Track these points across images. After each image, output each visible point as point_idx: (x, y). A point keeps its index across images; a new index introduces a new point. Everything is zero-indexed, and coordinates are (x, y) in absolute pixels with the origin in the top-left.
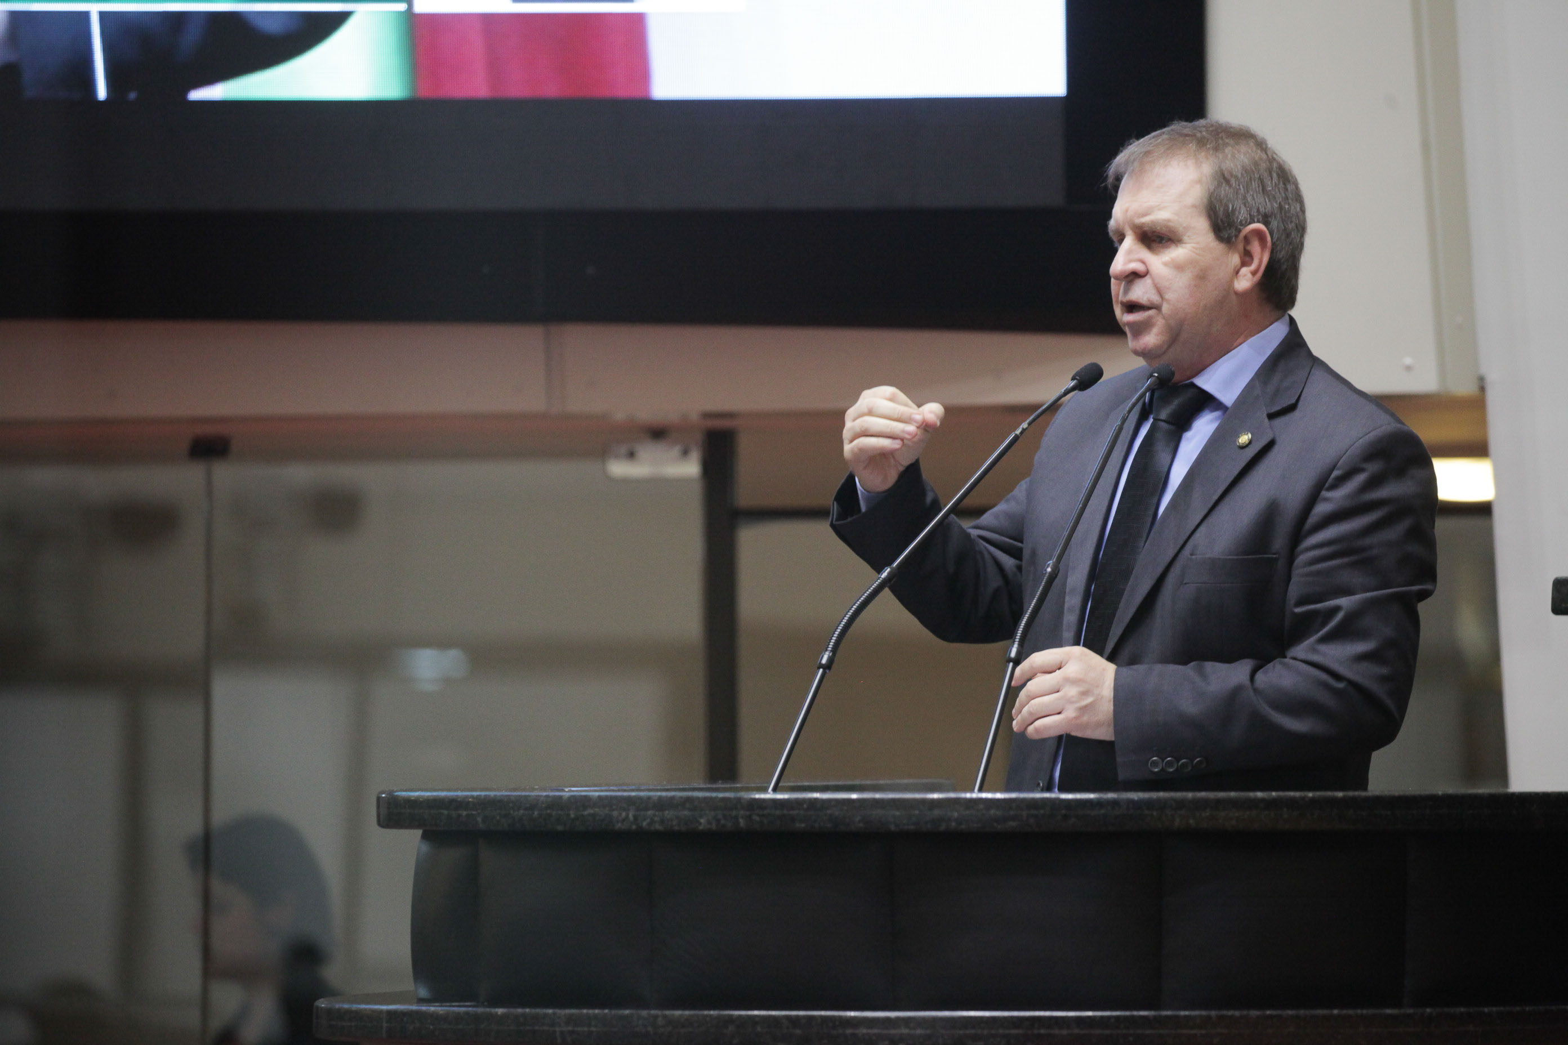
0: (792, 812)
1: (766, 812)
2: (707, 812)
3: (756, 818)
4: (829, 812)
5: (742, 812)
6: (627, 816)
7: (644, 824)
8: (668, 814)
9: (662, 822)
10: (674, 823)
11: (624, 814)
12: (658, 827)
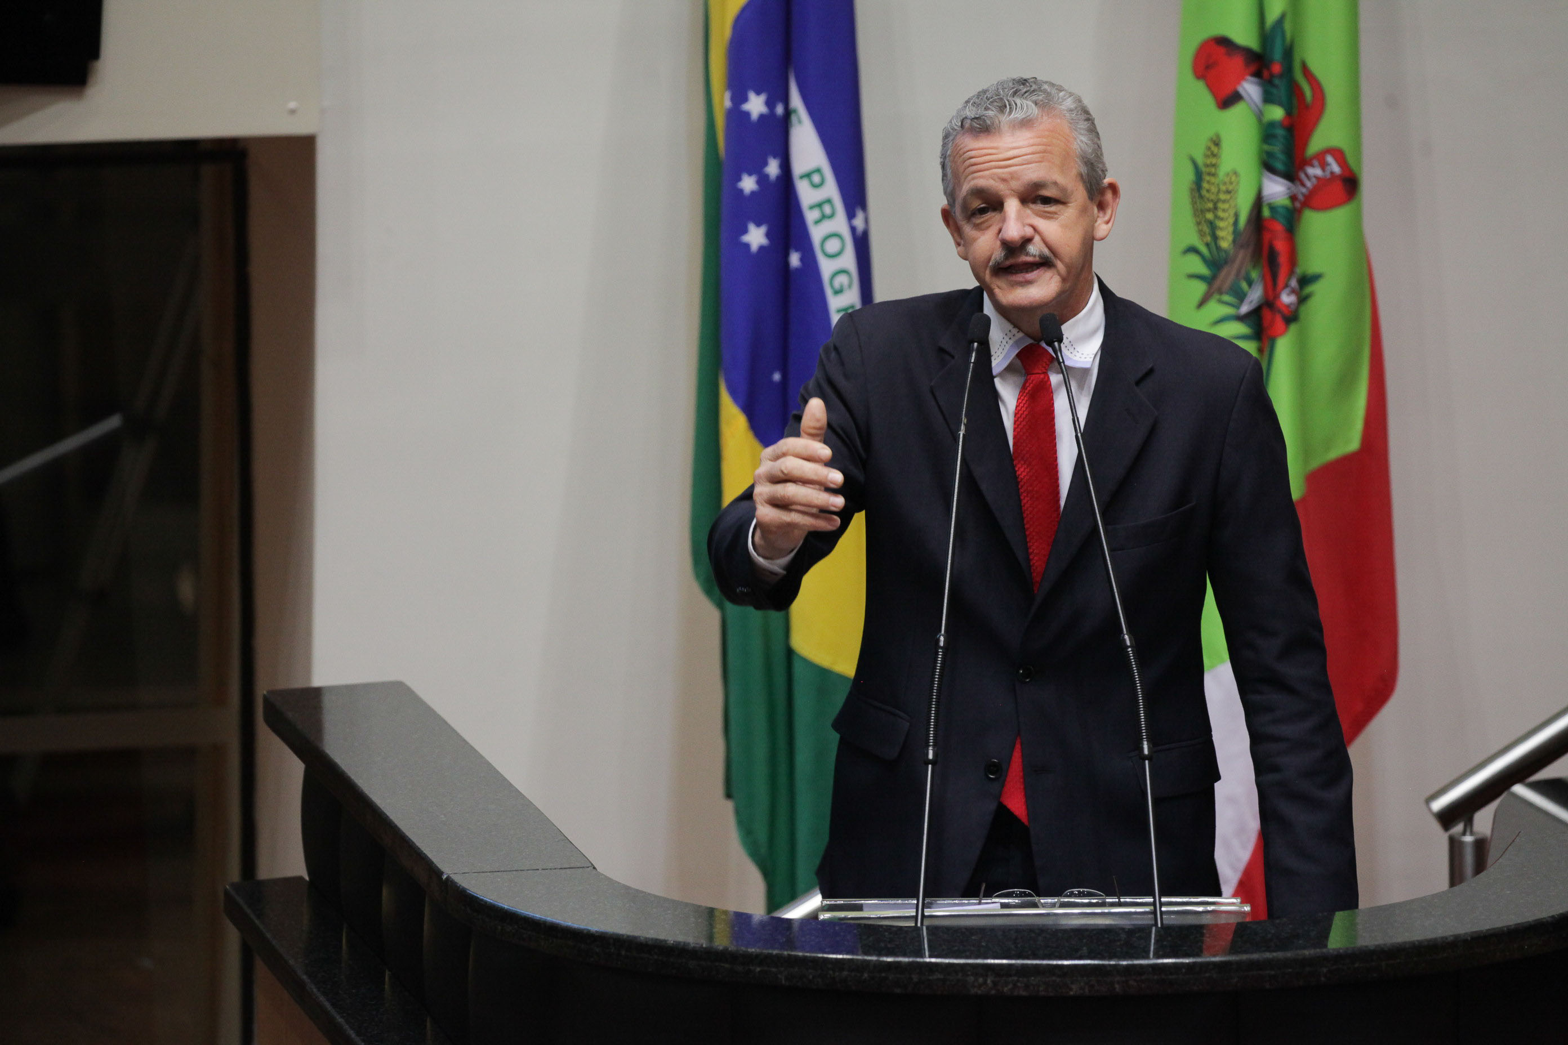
0: (1170, 977)
1: (1143, 977)
2: (1079, 978)
3: (1131, 982)
5: (1118, 978)
6: (985, 982)
7: (1005, 989)
8: (1033, 981)
9: (1026, 987)
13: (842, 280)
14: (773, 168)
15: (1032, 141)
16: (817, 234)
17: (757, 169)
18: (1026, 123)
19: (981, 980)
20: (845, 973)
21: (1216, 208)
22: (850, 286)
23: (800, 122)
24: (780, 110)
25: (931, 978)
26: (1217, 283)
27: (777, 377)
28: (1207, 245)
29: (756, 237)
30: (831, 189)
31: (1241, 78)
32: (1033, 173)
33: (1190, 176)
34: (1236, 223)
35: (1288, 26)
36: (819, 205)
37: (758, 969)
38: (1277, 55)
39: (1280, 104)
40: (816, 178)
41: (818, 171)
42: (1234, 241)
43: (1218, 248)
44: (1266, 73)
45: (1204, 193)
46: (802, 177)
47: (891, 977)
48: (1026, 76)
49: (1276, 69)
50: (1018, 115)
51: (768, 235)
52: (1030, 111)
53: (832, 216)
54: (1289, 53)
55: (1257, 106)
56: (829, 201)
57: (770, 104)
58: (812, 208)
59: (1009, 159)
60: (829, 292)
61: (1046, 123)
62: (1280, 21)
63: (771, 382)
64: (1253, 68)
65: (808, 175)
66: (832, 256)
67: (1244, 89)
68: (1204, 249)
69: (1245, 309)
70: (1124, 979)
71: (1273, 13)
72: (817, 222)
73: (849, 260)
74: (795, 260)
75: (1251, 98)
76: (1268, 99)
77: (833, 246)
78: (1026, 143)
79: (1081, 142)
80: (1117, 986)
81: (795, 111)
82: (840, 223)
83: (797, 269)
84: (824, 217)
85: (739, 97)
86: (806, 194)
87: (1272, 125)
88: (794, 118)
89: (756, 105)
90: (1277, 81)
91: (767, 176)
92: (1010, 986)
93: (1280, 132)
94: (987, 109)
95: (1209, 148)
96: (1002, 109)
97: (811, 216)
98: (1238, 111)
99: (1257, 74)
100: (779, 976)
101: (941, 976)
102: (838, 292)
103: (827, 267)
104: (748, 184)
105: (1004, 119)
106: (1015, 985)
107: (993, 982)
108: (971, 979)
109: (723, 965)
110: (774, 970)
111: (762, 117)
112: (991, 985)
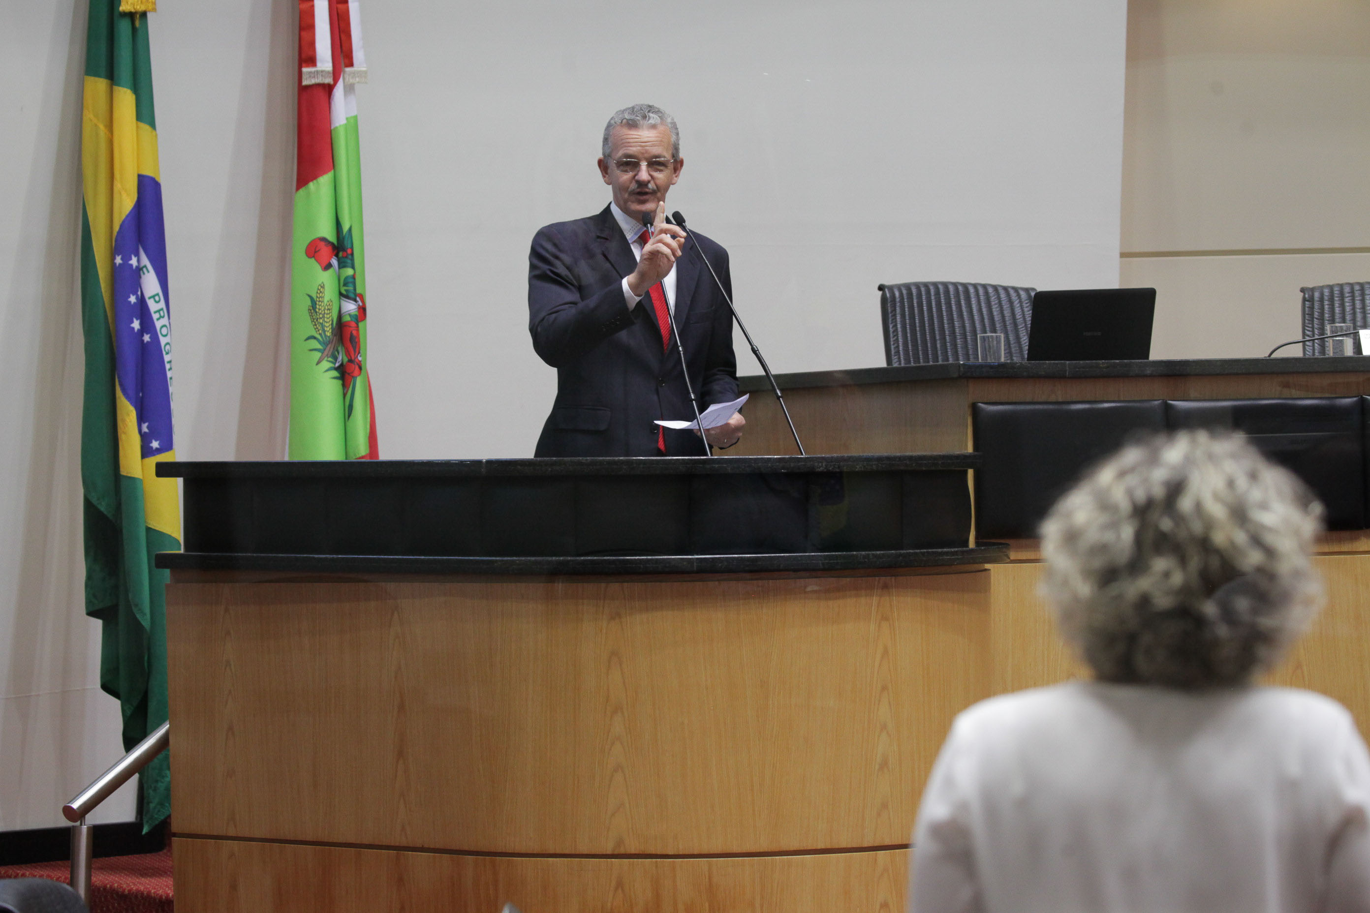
13: (168, 347)
14: (139, 293)
15: (656, 135)
16: (158, 324)
17: (135, 293)
18: (654, 127)
19: (820, 464)
21: (324, 317)
23: (147, 270)
24: (140, 265)
26: (326, 353)
27: (141, 395)
28: (320, 334)
29: (136, 325)
30: (163, 304)
31: (330, 257)
32: (656, 150)
33: (309, 303)
34: (332, 324)
36: (158, 311)
38: (349, 245)
39: (352, 268)
40: (157, 298)
41: (158, 294)
42: (332, 332)
43: (326, 336)
44: (342, 254)
45: (317, 310)
46: (150, 298)
48: (650, 104)
49: (350, 251)
50: (652, 121)
51: (140, 324)
52: (657, 121)
53: (163, 317)
55: (338, 270)
56: (162, 310)
58: (155, 312)
59: (645, 142)
60: (164, 353)
61: (661, 128)
62: (350, 230)
63: (139, 396)
64: (335, 252)
65: (153, 297)
66: (165, 336)
67: (332, 262)
68: (319, 337)
69: (337, 365)
70: (876, 463)
72: (158, 319)
74: (147, 338)
75: (336, 266)
76: (345, 265)
77: (164, 331)
78: (653, 135)
79: (673, 138)
80: (874, 466)
81: (145, 265)
82: (166, 320)
83: (148, 342)
84: (160, 317)
85: (127, 258)
86: (152, 306)
87: (346, 278)
88: (145, 269)
89: (134, 262)
91: (137, 297)
92: (832, 467)
93: (350, 281)
94: (637, 116)
95: (318, 289)
96: (644, 117)
97: (155, 316)
98: (331, 271)
99: (336, 255)
102: (168, 353)
103: (163, 341)
104: (133, 299)
105: (646, 122)
107: (826, 465)
108: (816, 464)
109: (698, 465)
111: (137, 267)
112: (824, 467)
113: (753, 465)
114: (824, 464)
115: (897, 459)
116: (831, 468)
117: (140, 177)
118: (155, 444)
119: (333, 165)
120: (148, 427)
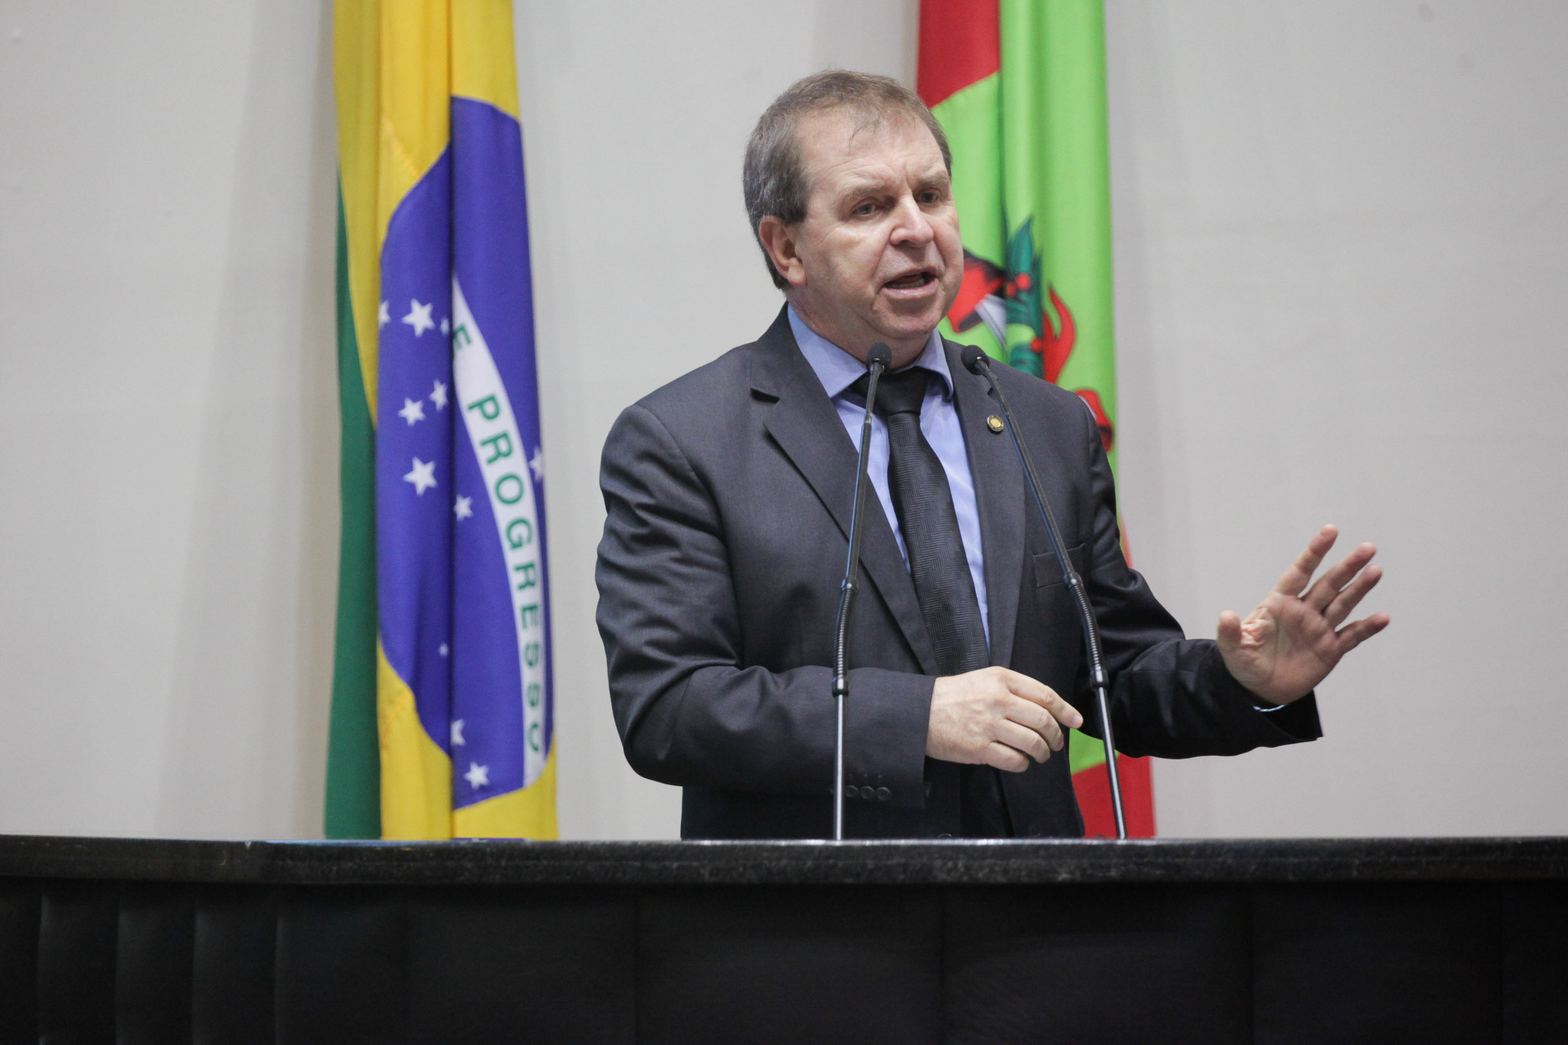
0: (1177, 860)
1: (1146, 860)
4: (1220, 859)
6: (956, 866)
8: (1014, 863)
9: (1005, 872)
10: (1023, 873)
11: (950, 864)
12: (1001, 879)
13: (520, 531)
14: (439, 395)
16: (491, 474)
17: (422, 394)
20: (784, 862)
22: (529, 540)
23: (469, 341)
24: (445, 327)
25: (889, 863)
27: (444, 650)
29: (422, 476)
30: (507, 422)
31: (981, 297)
35: (1036, 231)
36: (494, 440)
37: (675, 865)
38: (1024, 266)
39: (1029, 324)
40: (490, 408)
41: (492, 398)
44: (1009, 289)
46: (471, 407)
47: (840, 864)
49: (1024, 282)
51: (436, 474)
53: (508, 454)
54: (1036, 265)
55: (999, 330)
56: (505, 435)
57: (435, 317)
58: (484, 443)
60: (506, 545)
62: (1028, 226)
63: (438, 654)
64: (994, 284)
65: (480, 405)
66: (508, 502)
67: (985, 309)
71: (1017, 219)
72: (491, 461)
73: (526, 508)
74: (463, 508)
75: (993, 322)
76: (1012, 319)
77: (510, 489)
81: (463, 329)
82: (516, 462)
83: (466, 519)
84: (499, 455)
85: (399, 309)
86: (477, 427)
87: (1018, 348)
88: (461, 337)
89: (420, 317)
90: (1024, 297)
91: (433, 404)
92: (987, 870)
93: (1028, 357)
97: (483, 454)
99: (1000, 293)
100: (702, 871)
101: (902, 861)
102: (516, 545)
103: (503, 515)
104: (412, 412)
106: (992, 870)
110: (695, 864)
111: (426, 331)
112: (962, 870)
113: (766, 862)
114: (960, 864)
115: (1193, 853)
116: (980, 875)
117: (454, 101)
118: (477, 775)
119: (994, 62)
120: (465, 733)
